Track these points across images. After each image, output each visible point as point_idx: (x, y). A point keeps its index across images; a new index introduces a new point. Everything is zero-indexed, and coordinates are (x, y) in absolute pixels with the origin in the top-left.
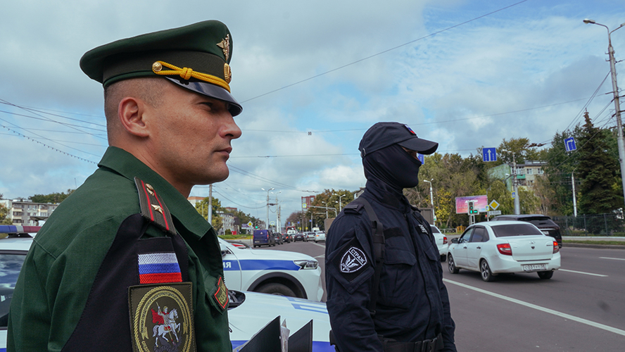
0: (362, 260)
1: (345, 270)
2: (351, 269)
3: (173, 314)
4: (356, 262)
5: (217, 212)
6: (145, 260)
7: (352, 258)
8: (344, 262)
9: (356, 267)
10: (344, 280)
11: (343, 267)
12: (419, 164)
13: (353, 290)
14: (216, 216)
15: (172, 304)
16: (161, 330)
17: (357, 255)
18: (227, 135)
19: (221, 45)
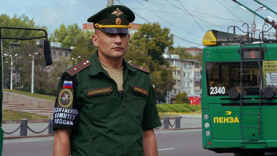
18: (116, 43)
19: (113, 13)
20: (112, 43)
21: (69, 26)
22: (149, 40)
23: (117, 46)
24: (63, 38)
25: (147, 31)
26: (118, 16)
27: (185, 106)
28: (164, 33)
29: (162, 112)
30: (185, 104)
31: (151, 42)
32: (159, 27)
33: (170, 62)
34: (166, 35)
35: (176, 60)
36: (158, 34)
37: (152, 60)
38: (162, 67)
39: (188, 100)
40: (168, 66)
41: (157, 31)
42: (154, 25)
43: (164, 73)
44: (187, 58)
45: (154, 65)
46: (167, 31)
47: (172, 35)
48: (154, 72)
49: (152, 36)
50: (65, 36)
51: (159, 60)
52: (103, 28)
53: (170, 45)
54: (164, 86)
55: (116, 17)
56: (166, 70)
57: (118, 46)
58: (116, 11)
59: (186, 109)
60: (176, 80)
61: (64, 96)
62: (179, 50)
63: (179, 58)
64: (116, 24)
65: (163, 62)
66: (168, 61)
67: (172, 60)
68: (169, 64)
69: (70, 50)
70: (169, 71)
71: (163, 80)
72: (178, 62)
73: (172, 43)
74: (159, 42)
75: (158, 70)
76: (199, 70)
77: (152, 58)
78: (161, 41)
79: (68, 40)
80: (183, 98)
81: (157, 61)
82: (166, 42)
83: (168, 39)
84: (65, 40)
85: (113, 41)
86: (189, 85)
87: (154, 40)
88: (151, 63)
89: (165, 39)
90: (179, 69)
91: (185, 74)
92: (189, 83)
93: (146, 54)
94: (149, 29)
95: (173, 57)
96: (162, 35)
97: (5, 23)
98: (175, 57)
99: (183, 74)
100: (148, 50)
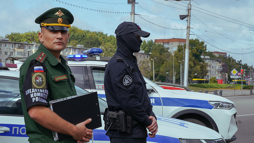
0: (130, 80)
1: (126, 84)
2: (128, 84)
3: (41, 78)
4: (128, 81)
5: (202, 57)
6: (35, 68)
7: (127, 79)
8: (124, 81)
9: (129, 83)
10: (126, 89)
11: (125, 84)
12: (141, 41)
13: (130, 92)
14: (200, 61)
15: (40, 76)
16: (38, 81)
17: (128, 78)
18: (58, 38)
19: (56, 14)
20: (55, 38)
21: (148, 41)
22: (193, 48)
23: (58, 41)
24: (145, 48)
25: (192, 43)
26: (60, 16)
27: (216, 85)
28: (201, 44)
29: (204, 88)
30: (216, 84)
31: (194, 49)
32: (199, 41)
33: (205, 60)
34: (202, 45)
35: (208, 59)
36: (198, 45)
37: (195, 59)
38: (200, 63)
39: (216, 82)
40: (204, 62)
41: (197, 43)
42: (196, 40)
43: (202, 66)
44: (213, 58)
45: (196, 62)
46: (203, 43)
47: (206, 46)
48: (197, 66)
49: (195, 46)
50: (145, 47)
51: (198, 59)
52: (47, 26)
53: (205, 51)
54: (202, 74)
55: (58, 17)
56: (203, 65)
57: (60, 41)
58: (59, 12)
59: (217, 86)
60: (208, 70)
61: (38, 79)
62: (209, 53)
63: (209, 58)
64: (58, 23)
65: (200, 60)
66: (204, 60)
67: (206, 59)
68: (204, 61)
69: (149, 54)
70: (205, 65)
71: (201, 71)
72: (209, 60)
73: (206, 50)
74: (198, 49)
75: (198, 65)
76: (221, 64)
77: (195, 58)
78: (200, 48)
79: (147, 49)
80: (214, 81)
81: (198, 60)
82: (202, 49)
83: (203, 47)
84: (146, 49)
85: (56, 37)
86: (215, 73)
87: (196, 48)
88: (194, 61)
89: (202, 47)
90: (210, 64)
91: (213, 67)
92: (215, 72)
93: (191, 56)
94: (193, 42)
95: (206, 57)
96: (200, 45)
97: (113, 40)
98: (207, 58)
99: (212, 67)
100: (193, 54)
